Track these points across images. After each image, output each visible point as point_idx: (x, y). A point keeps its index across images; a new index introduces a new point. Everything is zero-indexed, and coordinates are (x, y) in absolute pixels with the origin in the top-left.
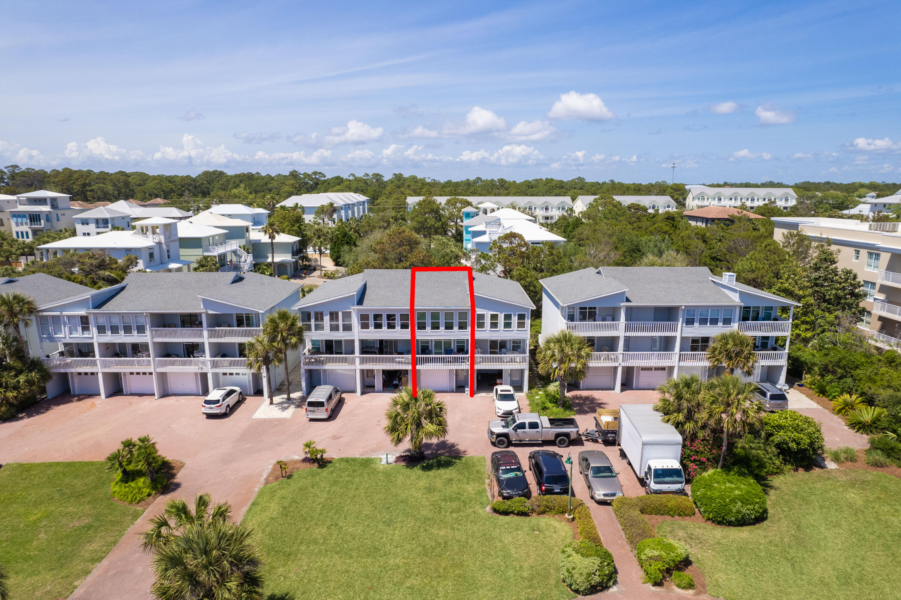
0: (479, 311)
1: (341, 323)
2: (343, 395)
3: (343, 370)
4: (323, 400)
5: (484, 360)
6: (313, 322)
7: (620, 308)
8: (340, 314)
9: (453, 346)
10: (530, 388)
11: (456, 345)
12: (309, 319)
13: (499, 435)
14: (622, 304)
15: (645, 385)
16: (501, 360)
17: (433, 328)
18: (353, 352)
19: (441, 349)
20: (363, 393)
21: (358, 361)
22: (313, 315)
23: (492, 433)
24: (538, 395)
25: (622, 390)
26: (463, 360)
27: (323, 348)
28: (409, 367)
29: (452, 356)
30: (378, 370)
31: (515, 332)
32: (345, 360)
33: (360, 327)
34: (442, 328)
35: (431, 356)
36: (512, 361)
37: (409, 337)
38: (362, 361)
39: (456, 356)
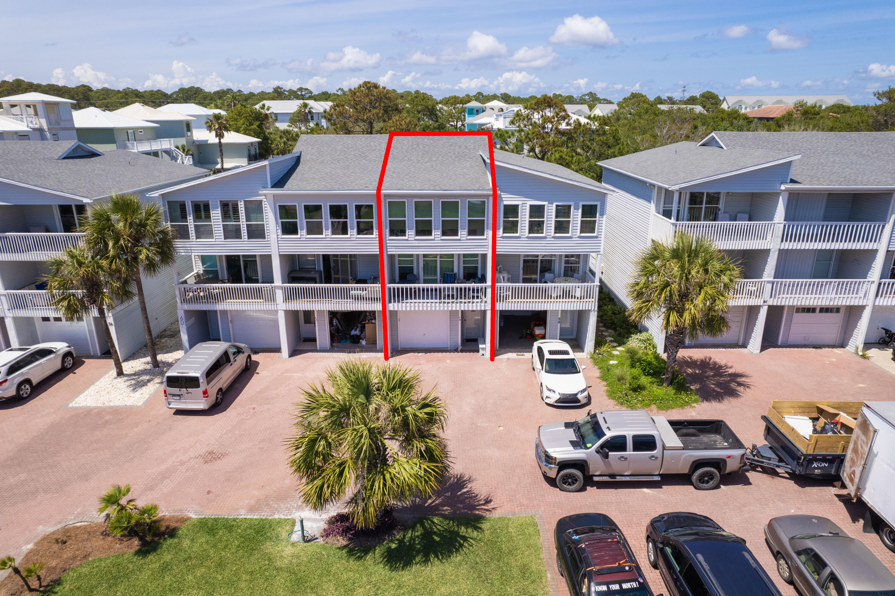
0: (508, 199)
1: (243, 223)
2: (254, 357)
3: (256, 311)
4: (197, 375)
5: (516, 294)
6: (191, 222)
7: (777, 195)
8: (241, 206)
9: (458, 269)
10: (599, 343)
11: (462, 265)
12: (184, 217)
13: (564, 465)
14: (783, 187)
15: (799, 340)
16: (545, 294)
17: (419, 232)
18: (271, 281)
19: (436, 274)
20: (293, 353)
21: (279, 295)
22: (189, 208)
23: (549, 459)
24: (613, 357)
25: (764, 347)
26: (477, 294)
27: (223, 270)
28: (377, 307)
29: (455, 285)
30: (320, 312)
31: (576, 241)
32: (258, 294)
33: (280, 231)
34: (437, 233)
35: (417, 285)
36: (567, 294)
37: (376, 250)
38: (290, 296)
39: (463, 285)
